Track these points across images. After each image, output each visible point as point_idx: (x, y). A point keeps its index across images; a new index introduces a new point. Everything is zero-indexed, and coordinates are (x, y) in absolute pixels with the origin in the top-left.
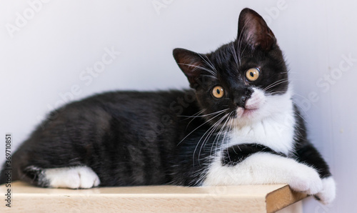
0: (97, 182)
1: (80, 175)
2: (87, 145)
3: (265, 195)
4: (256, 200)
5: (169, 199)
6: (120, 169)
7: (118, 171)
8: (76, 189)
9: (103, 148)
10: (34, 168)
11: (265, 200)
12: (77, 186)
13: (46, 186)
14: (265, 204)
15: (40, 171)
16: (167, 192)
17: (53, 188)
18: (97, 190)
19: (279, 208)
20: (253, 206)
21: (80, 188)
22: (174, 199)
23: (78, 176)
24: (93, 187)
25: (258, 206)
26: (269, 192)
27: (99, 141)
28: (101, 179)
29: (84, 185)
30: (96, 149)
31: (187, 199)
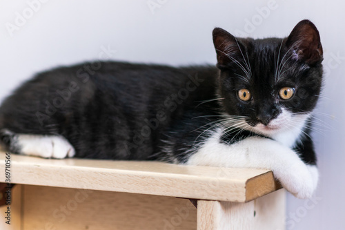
0: (72, 153)
1: (53, 144)
2: (68, 114)
3: (246, 180)
4: (235, 185)
5: (144, 177)
6: (103, 142)
7: (100, 143)
8: (47, 158)
9: (84, 118)
10: (7, 132)
11: (245, 185)
12: (49, 155)
13: (17, 152)
14: (245, 190)
15: (13, 136)
16: (142, 170)
17: (24, 155)
18: (71, 162)
19: (259, 195)
20: (231, 192)
21: (52, 158)
22: (149, 177)
23: (51, 145)
24: (67, 157)
25: (237, 192)
26: (249, 178)
27: (81, 110)
28: (77, 150)
29: (57, 155)
30: (77, 119)
31: (162, 179)
